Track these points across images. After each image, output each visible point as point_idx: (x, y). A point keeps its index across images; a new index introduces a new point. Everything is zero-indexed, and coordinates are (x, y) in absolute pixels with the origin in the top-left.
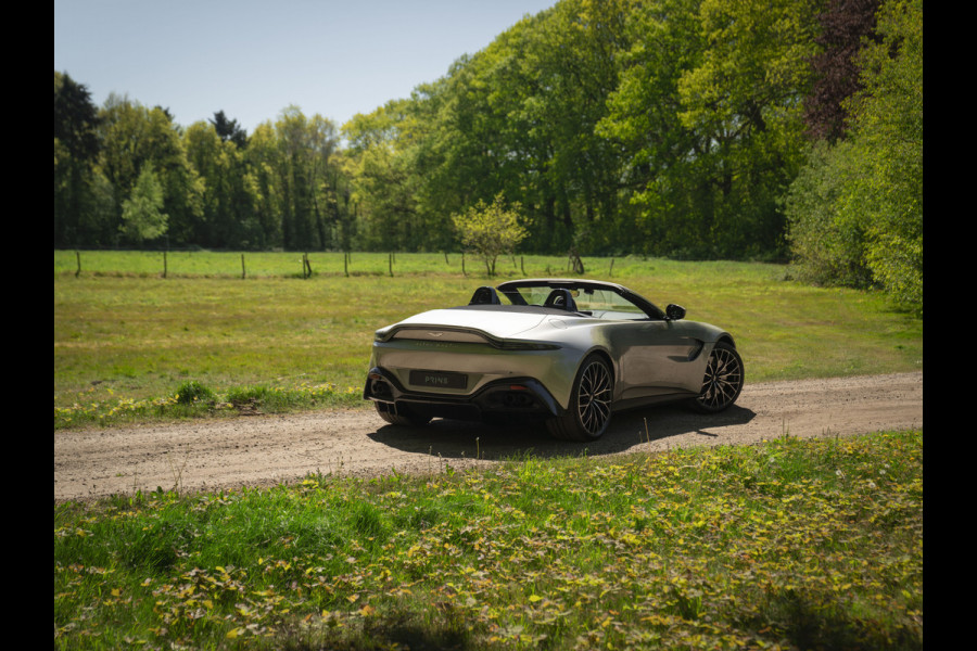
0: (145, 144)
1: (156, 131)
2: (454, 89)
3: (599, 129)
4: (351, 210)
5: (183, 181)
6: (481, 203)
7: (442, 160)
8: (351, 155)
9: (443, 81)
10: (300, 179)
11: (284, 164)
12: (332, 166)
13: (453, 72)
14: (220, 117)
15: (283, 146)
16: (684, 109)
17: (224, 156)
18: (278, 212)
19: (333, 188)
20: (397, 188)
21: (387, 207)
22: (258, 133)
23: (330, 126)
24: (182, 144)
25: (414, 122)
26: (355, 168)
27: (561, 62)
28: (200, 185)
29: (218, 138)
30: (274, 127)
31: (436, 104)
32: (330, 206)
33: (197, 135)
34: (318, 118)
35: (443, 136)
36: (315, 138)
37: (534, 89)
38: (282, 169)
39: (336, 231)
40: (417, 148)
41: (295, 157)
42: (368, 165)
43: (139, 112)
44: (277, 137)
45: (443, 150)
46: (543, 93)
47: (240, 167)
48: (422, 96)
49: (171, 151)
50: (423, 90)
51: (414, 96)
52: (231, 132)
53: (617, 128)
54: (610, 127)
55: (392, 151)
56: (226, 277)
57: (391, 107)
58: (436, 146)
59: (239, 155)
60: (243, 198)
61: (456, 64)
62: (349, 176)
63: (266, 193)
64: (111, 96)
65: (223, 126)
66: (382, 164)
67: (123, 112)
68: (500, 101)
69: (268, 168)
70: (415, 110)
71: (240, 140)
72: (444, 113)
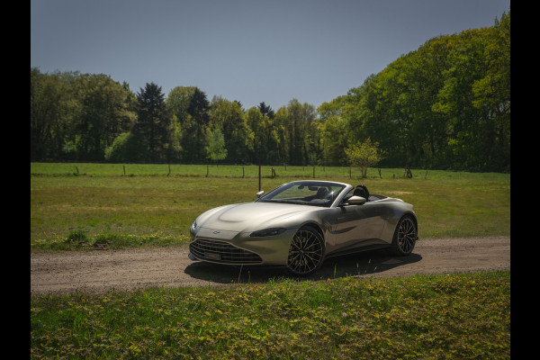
0: (229, 118)
1: (233, 111)
2: (367, 90)
3: (434, 108)
4: (321, 146)
5: (245, 134)
6: (359, 143)
7: (361, 124)
8: (321, 121)
9: (362, 87)
10: (297, 132)
11: (291, 126)
12: (313, 126)
13: (366, 82)
14: (263, 105)
15: (290, 118)
16: (475, 99)
17: (263, 122)
18: (287, 148)
19: (313, 137)
20: (341, 136)
21: (336, 145)
22: (279, 112)
23: (311, 108)
24: (245, 117)
25: (350, 106)
26: (322, 127)
27: (418, 77)
28: (252, 135)
29: (261, 114)
30: (287, 110)
31: (359, 98)
32: (311, 145)
33: (252, 112)
34: (306, 105)
35: (361, 112)
36: (305, 114)
37: (406, 89)
38: (290, 129)
39: (313, 156)
40: (350, 118)
41: (296, 123)
42: (328, 126)
43: (227, 104)
44: (287, 114)
45: (362, 118)
46: (409, 91)
47: (270, 127)
48: (353, 94)
49: (240, 120)
50: (353, 91)
51: (349, 94)
52: (267, 111)
53: (442, 107)
54: (439, 108)
55: (339, 119)
56: (235, 177)
57: (339, 100)
58: (359, 117)
59: (270, 122)
60: (271, 142)
61: (368, 78)
62: (320, 131)
63: (282, 139)
64: (215, 97)
65: (264, 108)
66: (335, 125)
67: (220, 103)
68: (389, 95)
69: (283, 128)
70: (349, 100)
71: (271, 115)
72: (363, 101)
